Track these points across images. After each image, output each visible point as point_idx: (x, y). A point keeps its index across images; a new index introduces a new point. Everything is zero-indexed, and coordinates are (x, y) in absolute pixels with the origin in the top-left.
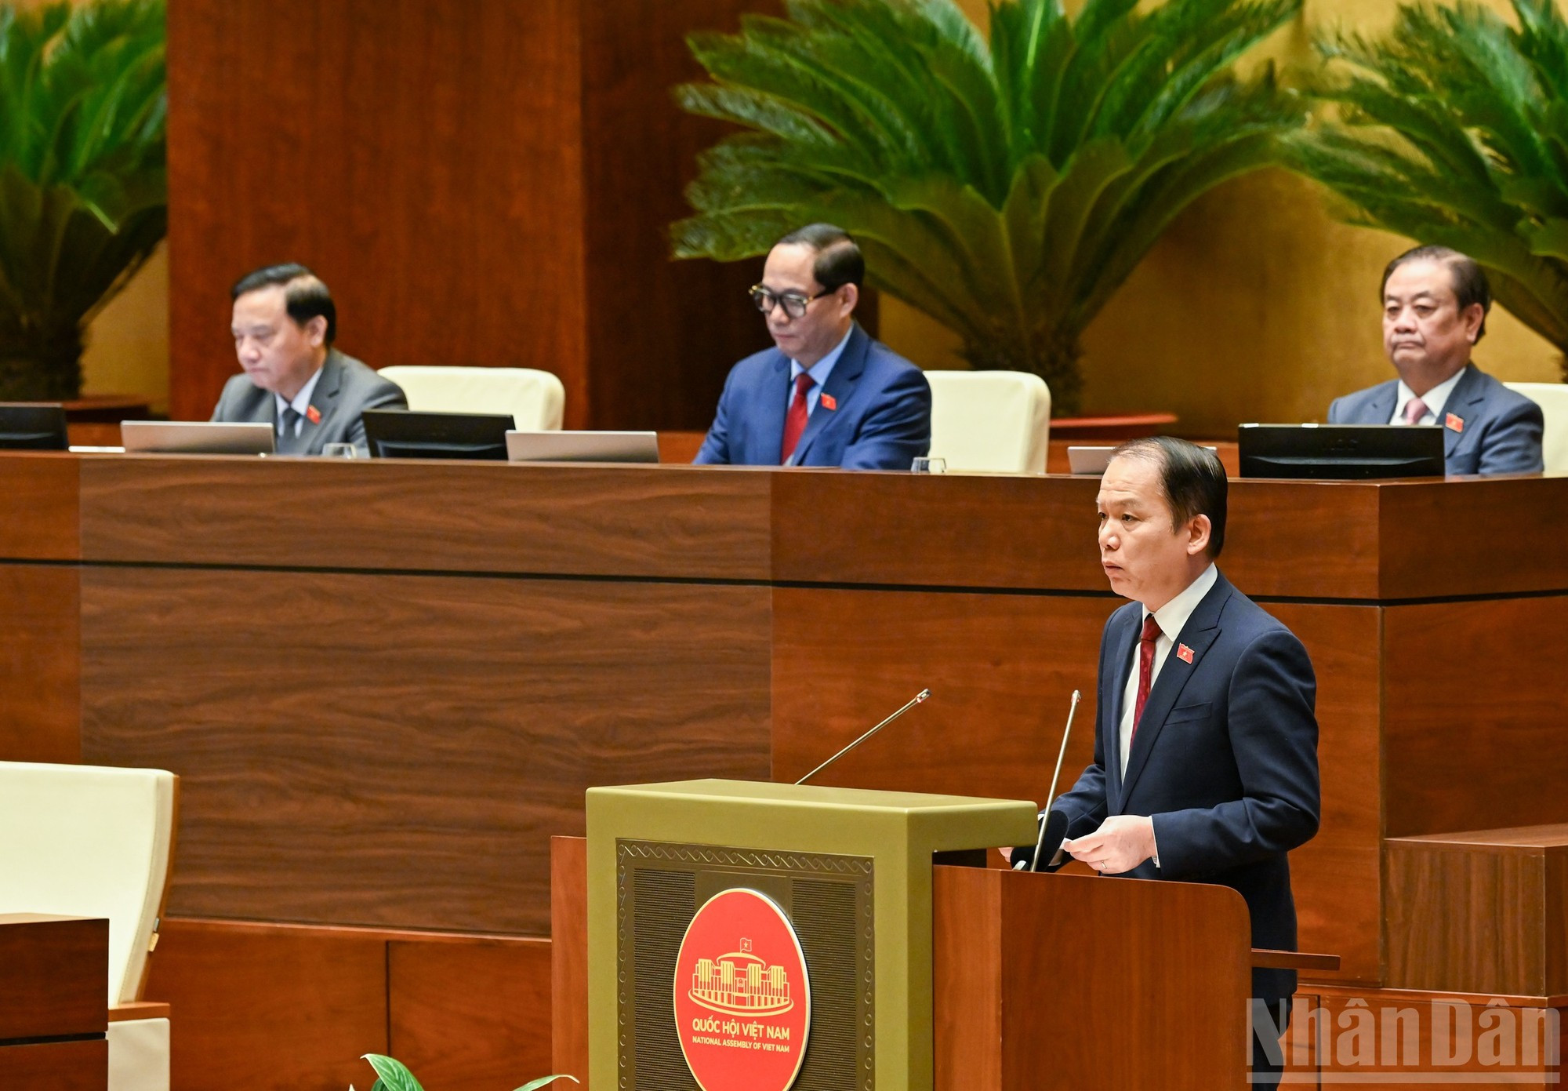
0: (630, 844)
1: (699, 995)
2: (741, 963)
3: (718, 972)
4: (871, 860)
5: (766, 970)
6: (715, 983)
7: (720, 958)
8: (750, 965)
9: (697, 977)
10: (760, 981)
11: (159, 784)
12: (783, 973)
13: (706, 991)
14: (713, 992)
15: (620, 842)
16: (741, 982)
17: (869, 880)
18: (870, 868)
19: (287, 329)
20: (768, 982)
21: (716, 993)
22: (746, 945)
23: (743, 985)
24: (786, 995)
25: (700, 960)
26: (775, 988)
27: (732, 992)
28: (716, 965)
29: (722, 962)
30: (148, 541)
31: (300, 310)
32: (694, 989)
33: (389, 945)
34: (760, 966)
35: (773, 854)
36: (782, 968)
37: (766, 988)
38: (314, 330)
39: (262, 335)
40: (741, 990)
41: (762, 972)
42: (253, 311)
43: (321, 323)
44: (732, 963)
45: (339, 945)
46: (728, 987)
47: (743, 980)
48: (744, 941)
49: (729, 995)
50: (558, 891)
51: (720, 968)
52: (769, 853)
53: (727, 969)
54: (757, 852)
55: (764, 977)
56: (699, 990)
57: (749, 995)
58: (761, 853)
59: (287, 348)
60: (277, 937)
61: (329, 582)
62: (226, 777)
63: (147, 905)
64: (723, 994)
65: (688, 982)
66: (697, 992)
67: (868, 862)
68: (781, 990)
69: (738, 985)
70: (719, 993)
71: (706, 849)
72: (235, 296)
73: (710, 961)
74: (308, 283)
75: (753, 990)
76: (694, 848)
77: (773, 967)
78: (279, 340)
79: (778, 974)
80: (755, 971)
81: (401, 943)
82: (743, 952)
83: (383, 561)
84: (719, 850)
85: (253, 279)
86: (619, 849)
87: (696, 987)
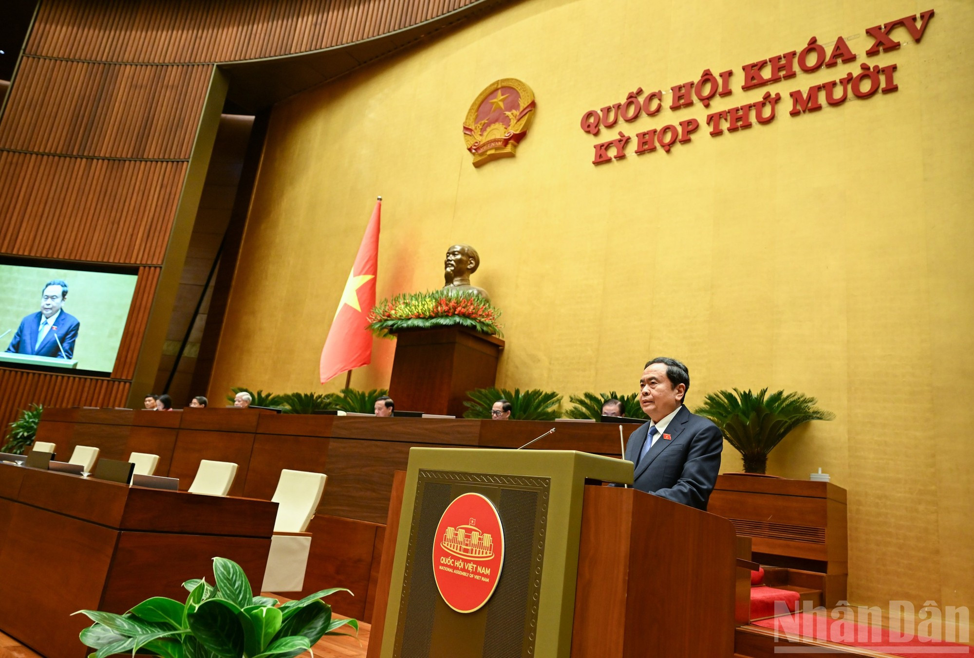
0: (424, 471)
1: (446, 545)
2: (469, 531)
3: (456, 535)
4: (549, 479)
5: (481, 535)
6: (454, 540)
7: (458, 527)
8: (473, 532)
9: (446, 536)
10: (478, 541)
11: (322, 477)
12: (491, 538)
13: (449, 543)
14: (453, 544)
15: (420, 470)
16: (467, 541)
17: (547, 490)
18: (548, 484)
19: (385, 408)
20: (482, 542)
21: (454, 545)
22: (472, 522)
23: (468, 543)
24: (490, 550)
25: (449, 528)
26: (485, 546)
27: (462, 546)
28: (456, 531)
29: (459, 529)
30: (344, 433)
31: (388, 405)
32: (444, 542)
33: (377, 527)
34: (478, 533)
35: (492, 476)
36: (490, 535)
37: (480, 545)
38: (390, 409)
39: (380, 409)
40: (467, 545)
41: (479, 536)
42: (379, 404)
43: (391, 408)
44: (464, 531)
45: (366, 525)
46: (460, 543)
47: (469, 539)
48: (471, 520)
49: (461, 547)
50: (394, 493)
51: (458, 532)
52: (490, 475)
53: (461, 533)
54: (483, 475)
55: (480, 539)
56: (446, 543)
57: (471, 548)
58: (486, 475)
59: (384, 412)
60: (354, 523)
61: (379, 443)
62: (350, 485)
63: (313, 507)
64: (457, 546)
65: (442, 538)
66: (445, 543)
67: (547, 481)
68: (488, 547)
69: (466, 542)
70: (456, 545)
71: (458, 474)
72: (376, 401)
73: (453, 529)
74: (390, 400)
75: (473, 545)
76: (453, 473)
77: (485, 534)
78: (383, 410)
79: (487, 539)
80: (475, 536)
81: (380, 527)
82: (471, 525)
83: (388, 439)
84: (465, 474)
85: (379, 398)
86: (420, 473)
87: (445, 541)
